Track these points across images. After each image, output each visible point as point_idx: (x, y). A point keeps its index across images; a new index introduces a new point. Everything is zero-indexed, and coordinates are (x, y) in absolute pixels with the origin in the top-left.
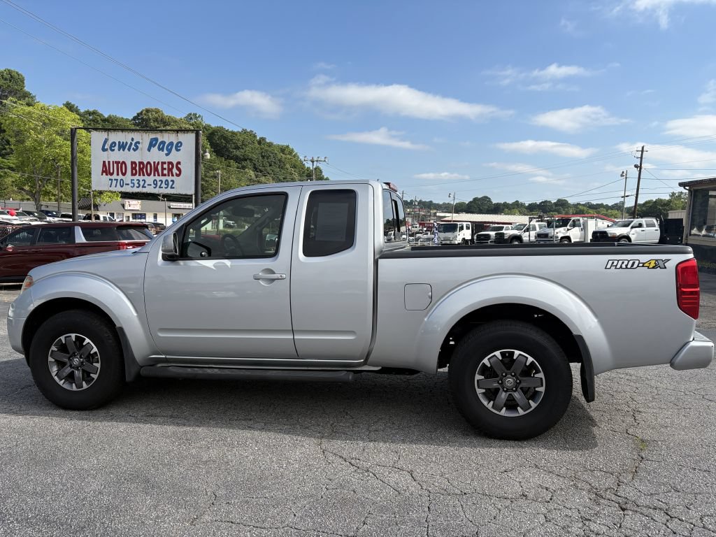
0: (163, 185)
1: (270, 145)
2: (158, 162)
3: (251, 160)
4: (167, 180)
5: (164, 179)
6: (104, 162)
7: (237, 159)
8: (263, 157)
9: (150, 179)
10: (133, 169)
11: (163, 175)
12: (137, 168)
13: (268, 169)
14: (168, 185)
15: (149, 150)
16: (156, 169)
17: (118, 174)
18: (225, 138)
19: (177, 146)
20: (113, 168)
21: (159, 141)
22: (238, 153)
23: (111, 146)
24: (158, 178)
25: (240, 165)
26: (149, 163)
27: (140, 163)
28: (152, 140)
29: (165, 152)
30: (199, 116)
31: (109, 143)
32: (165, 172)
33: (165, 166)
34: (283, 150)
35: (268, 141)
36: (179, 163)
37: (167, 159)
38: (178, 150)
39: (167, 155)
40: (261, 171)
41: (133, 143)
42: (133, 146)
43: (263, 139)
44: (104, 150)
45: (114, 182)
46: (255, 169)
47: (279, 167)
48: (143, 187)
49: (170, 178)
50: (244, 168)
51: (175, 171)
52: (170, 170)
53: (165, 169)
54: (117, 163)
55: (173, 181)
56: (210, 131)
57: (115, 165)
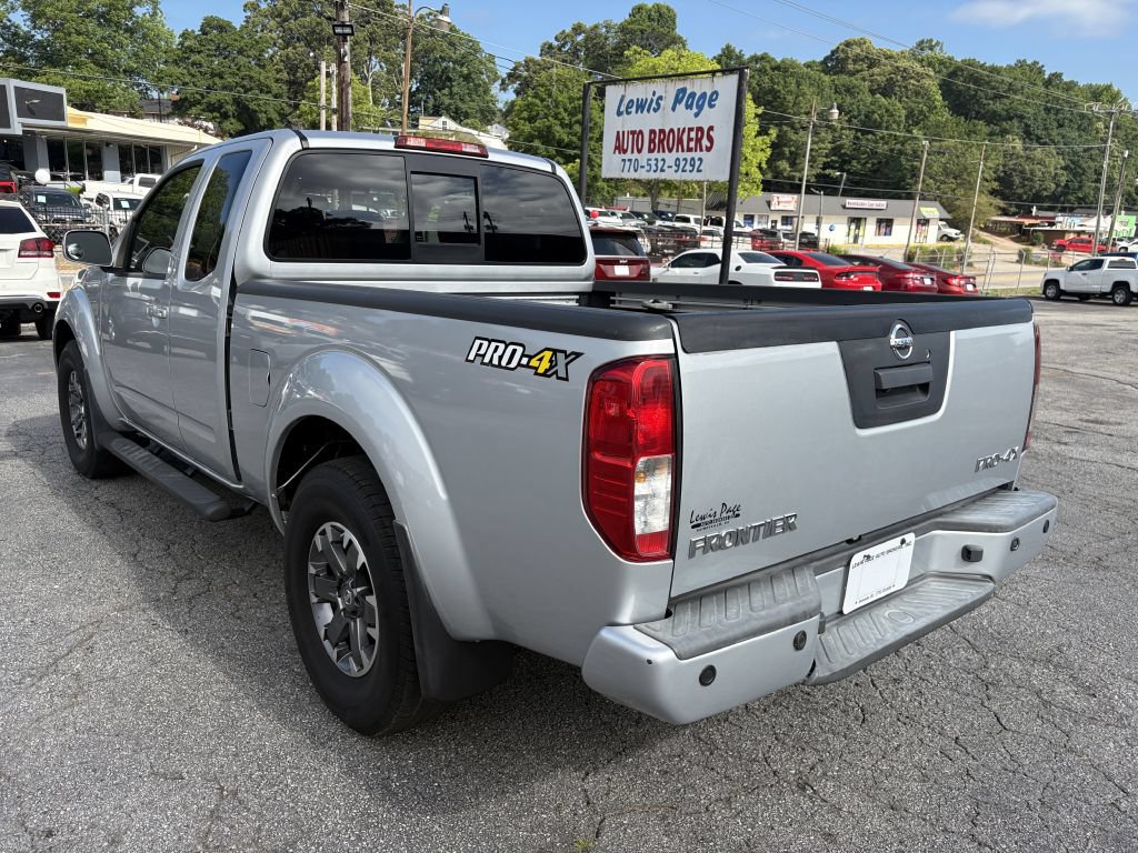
0: (688, 168)
1: (1070, 86)
2: (684, 129)
3: (1021, 118)
4: (693, 159)
5: (689, 155)
6: (618, 133)
7: (992, 118)
8: (1048, 110)
9: (670, 157)
10: (652, 141)
11: (689, 150)
12: (657, 141)
13: (1054, 133)
14: (693, 166)
15: (674, 109)
16: (680, 141)
17: (632, 152)
18: (976, 80)
19: (711, 100)
20: (628, 142)
21: (688, 92)
22: (998, 106)
23: (628, 107)
24: (681, 155)
25: (997, 129)
26: (672, 130)
27: (662, 131)
28: (679, 91)
29: (695, 110)
30: (938, 43)
31: (626, 102)
32: (692, 144)
33: (693, 135)
34: (1096, 94)
35: (1066, 78)
36: (711, 128)
37: (695, 123)
38: (711, 106)
39: (697, 115)
40: (1038, 139)
41: (655, 98)
42: (654, 105)
43: (1057, 76)
44: (619, 113)
45: (627, 163)
46: (1028, 134)
47: (1079, 129)
48: (662, 170)
49: (697, 155)
50: (1004, 132)
51: (705, 142)
52: (699, 141)
53: (692, 139)
54: (633, 133)
55: (700, 159)
56: (951, 69)
57: (631, 136)
